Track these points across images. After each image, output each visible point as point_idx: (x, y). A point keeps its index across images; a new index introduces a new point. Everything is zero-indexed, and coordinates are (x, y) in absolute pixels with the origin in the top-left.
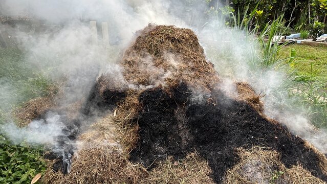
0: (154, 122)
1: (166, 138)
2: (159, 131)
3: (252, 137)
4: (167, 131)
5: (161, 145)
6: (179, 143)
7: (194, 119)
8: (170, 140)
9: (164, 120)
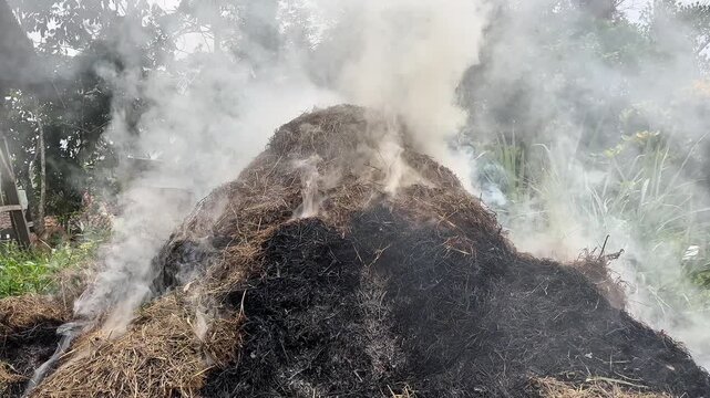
0: (292, 305)
1: (323, 358)
2: (306, 335)
3: (589, 356)
4: (328, 334)
5: (307, 374)
6: (362, 374)
7: (409, 301)
8: (336, 365)
9: (320, 303)
